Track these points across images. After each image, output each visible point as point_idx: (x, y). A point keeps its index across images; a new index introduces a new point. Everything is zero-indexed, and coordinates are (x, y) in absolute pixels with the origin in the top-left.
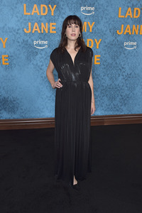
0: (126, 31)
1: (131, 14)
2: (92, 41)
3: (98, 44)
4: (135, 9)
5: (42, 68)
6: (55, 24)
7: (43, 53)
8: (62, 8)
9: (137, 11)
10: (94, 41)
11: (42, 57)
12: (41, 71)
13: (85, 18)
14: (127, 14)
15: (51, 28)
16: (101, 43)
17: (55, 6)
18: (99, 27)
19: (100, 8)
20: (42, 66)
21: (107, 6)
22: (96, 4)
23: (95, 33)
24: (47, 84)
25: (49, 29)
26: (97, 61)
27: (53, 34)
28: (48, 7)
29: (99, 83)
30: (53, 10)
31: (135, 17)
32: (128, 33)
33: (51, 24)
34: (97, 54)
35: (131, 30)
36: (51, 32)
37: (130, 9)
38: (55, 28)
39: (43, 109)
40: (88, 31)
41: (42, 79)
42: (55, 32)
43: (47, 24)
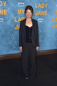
0: (39, 14)
1: (40, 6)
4: (42, 4)
5: (1, 31)
7: (1, 24)
8: (9, 3)
9: (43, 5)
10: (25, 18)
11: (1, 26)
12: (1, 33)
13: (20, 8)
14: (39, 6)
17: (6, 2)
19: (27, 3)
21: (30, 3)
22: (25, 1)
28: (3, 2)
30: (5, 4)
31: (42, 7)
32: (39, 15)
33: (4, 10)
35: (41, 13)
37: (40, 4)
38: (6, 12)
39: (2, 50)
40: (22, 14)
41: (1, 36)
42: (7, 14)
43: (2, 10)
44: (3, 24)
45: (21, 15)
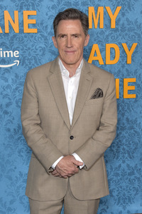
2: (117, 48)
3: (129, 54)
5: (9, 110)
6: (34, 13)
7: (11, 77)
10: (121, 47)
11: (8, 87)
12: (7, 118)
15: (27, 22)
16: (135, 52)
18: (131, 16)
20: (8, 105)
23: (123, 29)
24: (21, 146)
25: (21, 24)
26: (130, 92)
27: (31, 35)
29: (136, 140)
33: (26, 13)
34: (129, 75)
36: (26, 30)
38: (34, 21)
39: (12, 202)
40: (108, 26)
41: (8, 134)
42: (35, 31)
43: (16, 13)
44: (17, 76)
45: (102, 32)
